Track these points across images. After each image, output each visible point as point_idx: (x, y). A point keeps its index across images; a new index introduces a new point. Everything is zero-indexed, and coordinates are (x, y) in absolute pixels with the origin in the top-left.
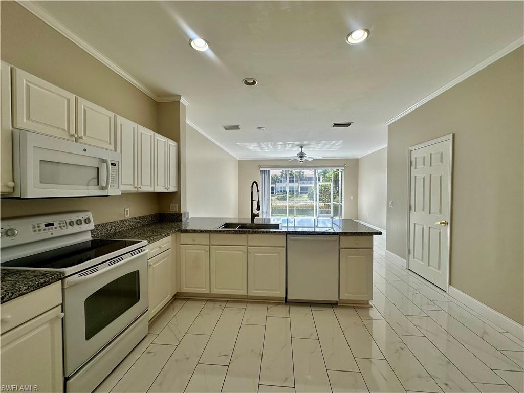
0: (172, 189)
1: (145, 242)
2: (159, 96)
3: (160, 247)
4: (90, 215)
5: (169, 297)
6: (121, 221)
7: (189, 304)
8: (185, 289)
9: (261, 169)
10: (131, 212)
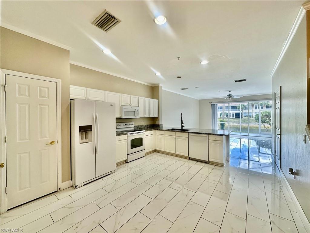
0: (156, 116)
1: (144, 131)
2: (153, 85)
3: (149, 133)
4: (133, 123)
5: (152, 149)
6: (141, 126)
7: (158, 154)
8: (157, 149)
9: (212, 104)
10: (144, 123)
